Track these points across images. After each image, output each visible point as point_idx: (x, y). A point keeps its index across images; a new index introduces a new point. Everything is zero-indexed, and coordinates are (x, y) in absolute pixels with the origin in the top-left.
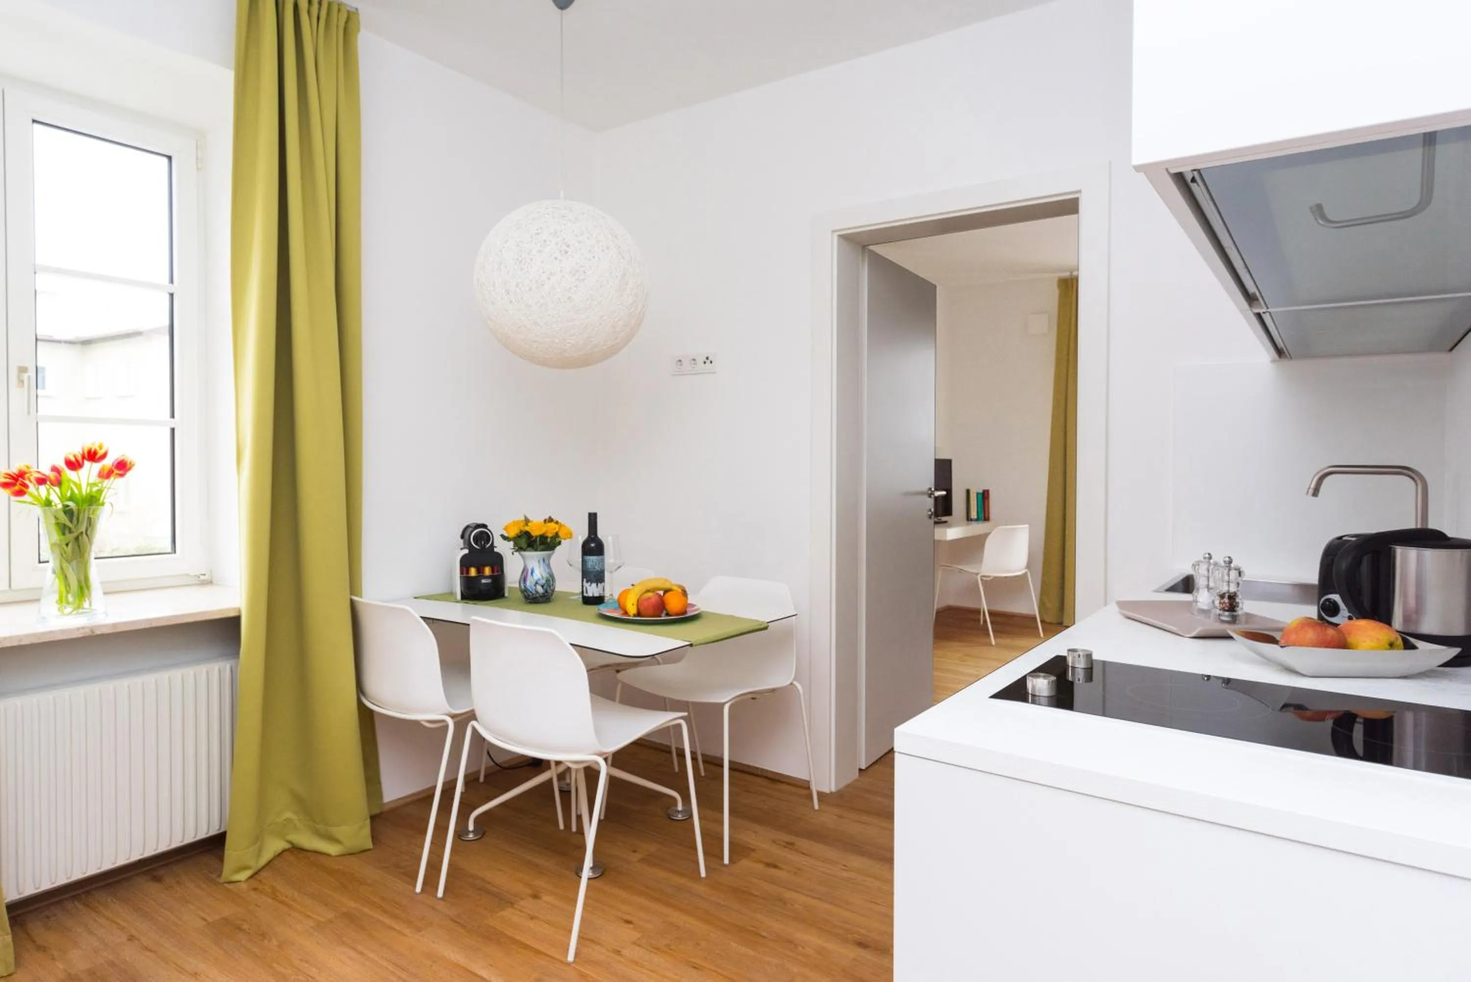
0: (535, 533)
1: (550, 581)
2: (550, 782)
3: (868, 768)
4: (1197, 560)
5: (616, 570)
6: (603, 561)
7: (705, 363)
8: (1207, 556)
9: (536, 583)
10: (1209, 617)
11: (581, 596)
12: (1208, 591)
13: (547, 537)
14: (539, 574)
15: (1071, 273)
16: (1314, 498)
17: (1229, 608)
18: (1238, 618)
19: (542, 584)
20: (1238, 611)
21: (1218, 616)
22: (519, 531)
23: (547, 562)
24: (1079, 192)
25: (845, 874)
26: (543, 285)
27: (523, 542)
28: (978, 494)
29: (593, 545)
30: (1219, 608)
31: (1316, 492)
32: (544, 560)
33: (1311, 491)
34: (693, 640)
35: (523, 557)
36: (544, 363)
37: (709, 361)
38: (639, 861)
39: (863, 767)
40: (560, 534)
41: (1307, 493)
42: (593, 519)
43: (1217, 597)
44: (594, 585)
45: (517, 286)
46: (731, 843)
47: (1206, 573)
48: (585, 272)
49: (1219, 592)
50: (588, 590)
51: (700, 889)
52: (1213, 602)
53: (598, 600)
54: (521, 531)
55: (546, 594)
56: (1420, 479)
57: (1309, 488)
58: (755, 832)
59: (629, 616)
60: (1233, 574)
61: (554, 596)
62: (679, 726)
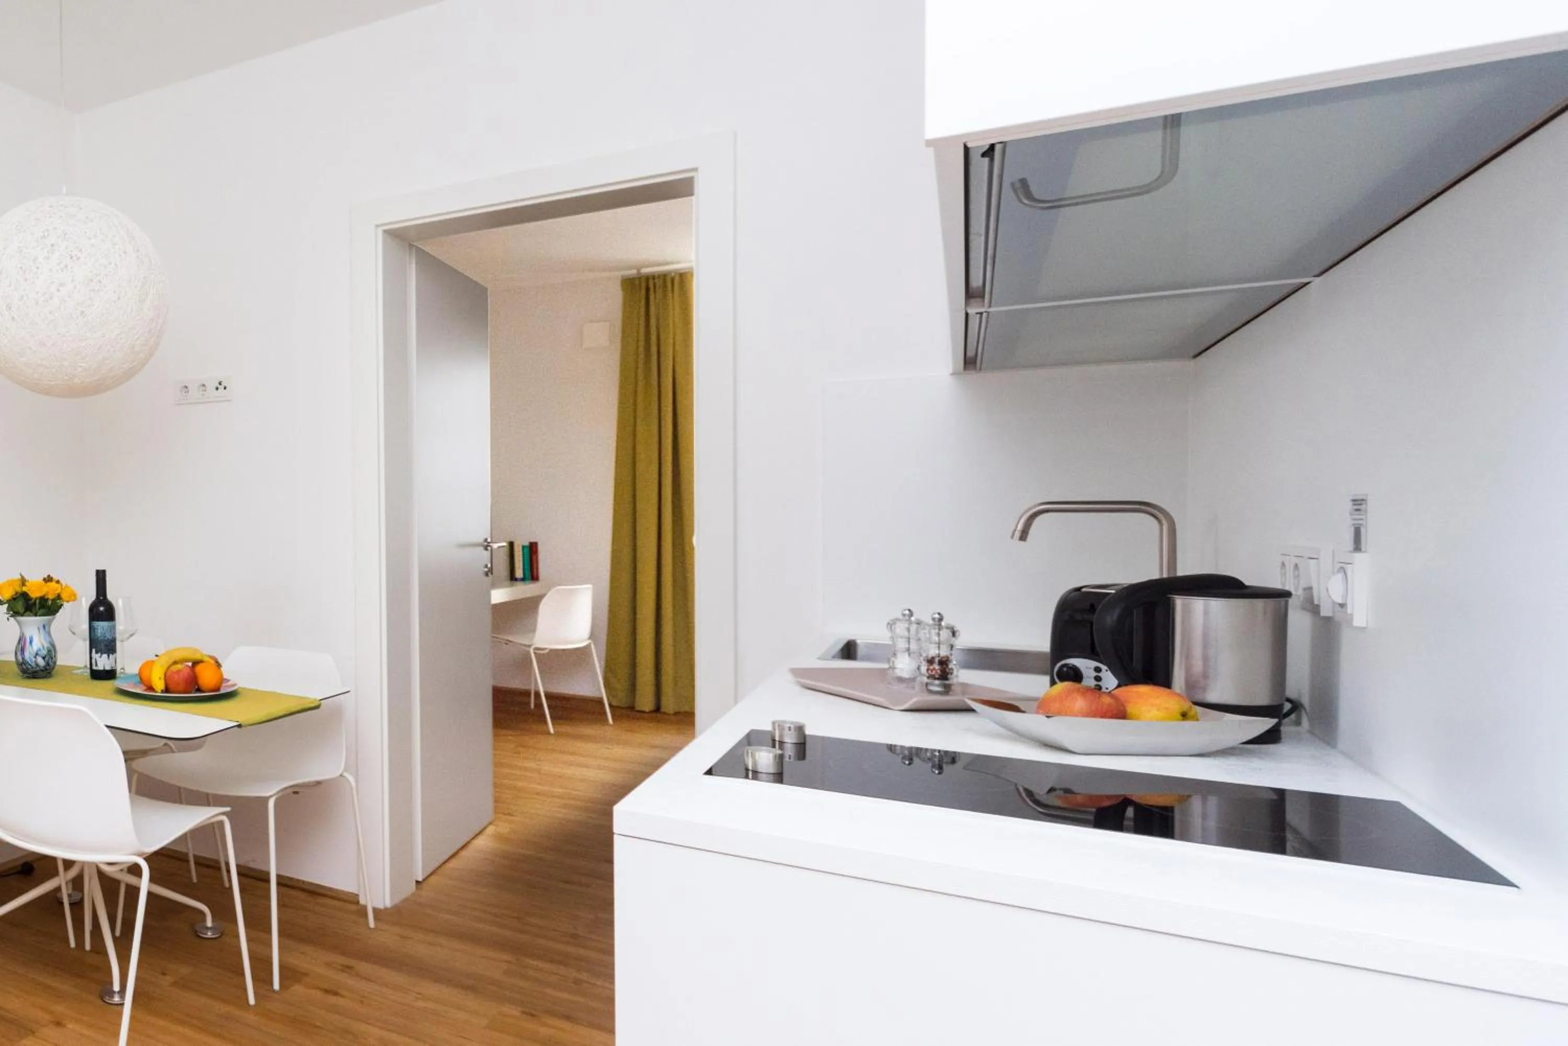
0: (34, 594)
1: (51, 655)
2: (58, 889)
3: (424, 880)
4: (892, 618)
5: (128, 638)
6: (114, 627)
7: (217, 389)
8: (907, 612)
9: (37, 654)
10: (913, 688)
11: (89, 671)
12: (909, 655)
13: (47, 599)
14: (38, 643)
15: (638, 270)
16: (1022, 543)
17: (940, 675)
18: (953, 687)
19: (44, 656)
20: (953, 679)
21: (924, 687)
22: (14, 593)
23: (47, 628)
24: (695, 170)
25: (421, 1004)
26: (51, 298)
27: (20, 606)
28: (523, 547)
29: (102, 609)
30: (927, 675)
31: (1024, 536)
32: (44, 627)
33: (1018, 534)
34: (242, 719)
35: (19, 623)
36: (48, 391)
37: (222, 387)
38: (175, 984)
39: (420, 880)
40: (63, 596)
41: (1012, 537)
42: (101, 577)
43: (924, 663)
44: (105, 656)
45: (21, 298)
46: (282, 967)
47: (906, 633)
48: (100, 282)
49: (927, 657)
50: (98, 661)
51: (251, 1018)
52: (919, 668)
53: (109, 675)
54: (17, 593)
55: (48, 667)
56: (1165, 517)
57: (1015, 530)
58: (302, 953)
59: (156, 692)
60: (945, 634)
61: (55, 670)
62: (221, 823)
